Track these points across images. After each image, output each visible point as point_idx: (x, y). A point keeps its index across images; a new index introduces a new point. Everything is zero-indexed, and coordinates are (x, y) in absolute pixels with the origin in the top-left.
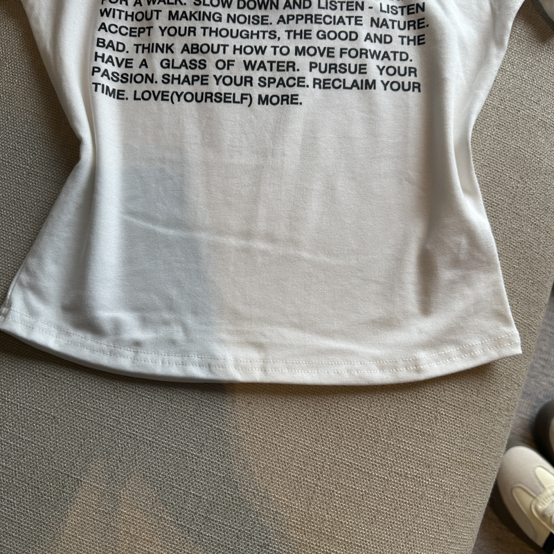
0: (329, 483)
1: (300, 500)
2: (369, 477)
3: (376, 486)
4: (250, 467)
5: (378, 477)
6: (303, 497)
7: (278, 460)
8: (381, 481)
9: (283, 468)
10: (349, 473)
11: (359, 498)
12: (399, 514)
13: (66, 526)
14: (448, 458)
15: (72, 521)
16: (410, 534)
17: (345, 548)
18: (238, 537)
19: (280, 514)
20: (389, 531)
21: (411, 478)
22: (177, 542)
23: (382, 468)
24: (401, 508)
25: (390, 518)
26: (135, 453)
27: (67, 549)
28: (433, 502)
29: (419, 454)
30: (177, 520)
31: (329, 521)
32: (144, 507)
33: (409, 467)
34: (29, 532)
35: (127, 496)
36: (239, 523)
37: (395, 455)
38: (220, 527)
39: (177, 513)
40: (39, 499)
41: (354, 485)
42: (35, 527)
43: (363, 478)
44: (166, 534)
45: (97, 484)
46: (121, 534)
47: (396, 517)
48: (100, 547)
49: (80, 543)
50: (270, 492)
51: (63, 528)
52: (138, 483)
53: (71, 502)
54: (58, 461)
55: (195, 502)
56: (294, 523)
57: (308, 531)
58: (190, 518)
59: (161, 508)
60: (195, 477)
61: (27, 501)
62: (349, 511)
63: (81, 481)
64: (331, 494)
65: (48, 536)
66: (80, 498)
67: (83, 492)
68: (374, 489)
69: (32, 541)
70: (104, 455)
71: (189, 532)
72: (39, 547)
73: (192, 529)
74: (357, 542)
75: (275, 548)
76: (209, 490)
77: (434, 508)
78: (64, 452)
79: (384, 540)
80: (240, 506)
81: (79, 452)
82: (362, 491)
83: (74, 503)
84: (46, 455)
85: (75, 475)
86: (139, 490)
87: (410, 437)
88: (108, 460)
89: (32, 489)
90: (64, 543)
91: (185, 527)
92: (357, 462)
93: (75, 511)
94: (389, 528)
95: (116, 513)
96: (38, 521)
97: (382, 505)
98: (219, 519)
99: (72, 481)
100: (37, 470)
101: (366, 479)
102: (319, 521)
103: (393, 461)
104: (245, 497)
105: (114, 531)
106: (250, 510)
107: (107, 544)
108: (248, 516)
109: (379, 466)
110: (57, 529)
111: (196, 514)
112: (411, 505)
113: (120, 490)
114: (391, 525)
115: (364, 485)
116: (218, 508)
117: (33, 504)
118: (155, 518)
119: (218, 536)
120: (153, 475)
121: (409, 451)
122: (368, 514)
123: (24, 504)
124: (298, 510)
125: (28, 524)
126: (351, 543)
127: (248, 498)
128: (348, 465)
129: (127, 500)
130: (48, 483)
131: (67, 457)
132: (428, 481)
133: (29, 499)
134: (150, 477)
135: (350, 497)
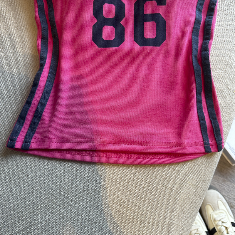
0: (133, 186)
1: (120, 192)
2: (150, 185)
3: (153, 190)
4: (100, 176)
5: (154, 186)
6: (121, 191)
7: (112, 174)
8: (155, 188)
9: (114, 178)
10: (142, 183)
11: (145, 194)
12: (161, 203)
13: (21, 194)
14: (185, 182)
15: (23, 192)
16: (165, 212)
17: (137, 215)
18: (92, 205)
19: (111, 197)
20: (157, 210)
21: (168, 188)
22: (66, 205)
23: (156, 182)
24: (162, 200)
25: (158, 204)
26: (53, 166)
27: (20, 203)
28: (177, 200)
29: (172, 178)
30: (67, 196)
31: (131, 202)
32: (54, 189)
33: (167, 183)
34: (5, 195)
35: (47, 184)
36: (93, 199)
37: (162, 177)
38: (85, 200)
39: (67, 193)
40: (11, 182)
41: (143, 188)
42: (8, 193)
43: (147, 186)
44: (62, 201)
45: (36, 177)
46: (43, 199)
47: (160, 204)
48: (34, 204)
49: (26, 201)
50: (107, 187)
51: (19, 195)
52: (53, 179)
53: (24, 184)
54: (20, 167)
55: (75, 189)
56: (116, 201)
57: (122, 206)
58: (73, 195)
59: (61, 190)
60: (77, 178)
61: (5, 182)
62: (140, 199)
63: (29, 176)
64: (133, 191)
65: (13, 197)
66: (28, 183)
67: (29, 180)
68: (151, 191)
69: (6, 199)
70: (40, 166)
71: (72, 201)
72: (8, 202)
73: (73, 200)
74: (142, 213)
75: (107, 211)
76: (82, 184)
77: (177, 203)
78: (23, 163)
79: (154, 213)
80: (94, 192)
81: (29, 164)
82: (146, 191)
83: (25, 185)
84: (15, 164)
85: (27, 173)
86: (53, 182)
87: (169, 171)
88: (41, 168)
89: (8, 177)
90: (19, 201)
91: (70, 199)
92: (145, 178)
93: (25, 188)
94: (157, 208)
95: (42, 191)
96: (9, 190)
97: (155, 198)
98: (85, 197)
99: (25, 175)
100: (11, 170)
101: (148, 186)
102: (127, 202)
103: (161, 180)
104: (97, 188)
105: (40, 198)
106: (98, 194)
107: (37, 203)
108: (97, 197)
109: (155, 182)
110: (17, 195)
111: (75, 194)
112: (167, 200)
113: (45, 181)
114: (158, 207)
115: (147, 189)
116: (85, 192)
117: (8, 184)
118: (58, 194)
119: (84, 204)
120: (59, 176)
121: (168, 176)
122: (148, 201)
123: (4, 183)
124: (119, 196)
125: (5, 192)
126: (140, 213)
127: (98, 189)
128: (141, 179)
129: (47, 185)
130: (15, 175)
131: (24, 166)
132: (175, 190)
133: (7, 181)
134: (58, 177)
135: (141, 193)
